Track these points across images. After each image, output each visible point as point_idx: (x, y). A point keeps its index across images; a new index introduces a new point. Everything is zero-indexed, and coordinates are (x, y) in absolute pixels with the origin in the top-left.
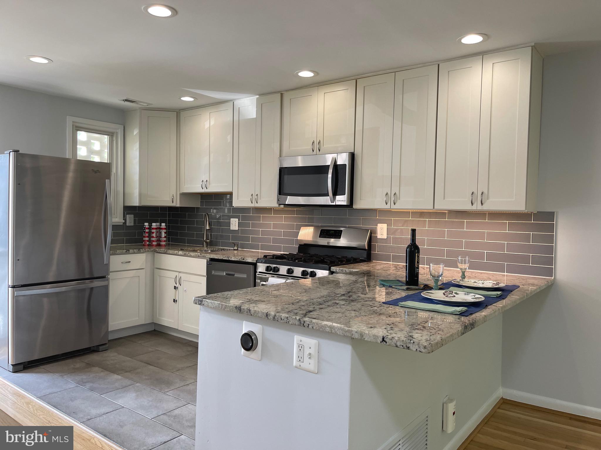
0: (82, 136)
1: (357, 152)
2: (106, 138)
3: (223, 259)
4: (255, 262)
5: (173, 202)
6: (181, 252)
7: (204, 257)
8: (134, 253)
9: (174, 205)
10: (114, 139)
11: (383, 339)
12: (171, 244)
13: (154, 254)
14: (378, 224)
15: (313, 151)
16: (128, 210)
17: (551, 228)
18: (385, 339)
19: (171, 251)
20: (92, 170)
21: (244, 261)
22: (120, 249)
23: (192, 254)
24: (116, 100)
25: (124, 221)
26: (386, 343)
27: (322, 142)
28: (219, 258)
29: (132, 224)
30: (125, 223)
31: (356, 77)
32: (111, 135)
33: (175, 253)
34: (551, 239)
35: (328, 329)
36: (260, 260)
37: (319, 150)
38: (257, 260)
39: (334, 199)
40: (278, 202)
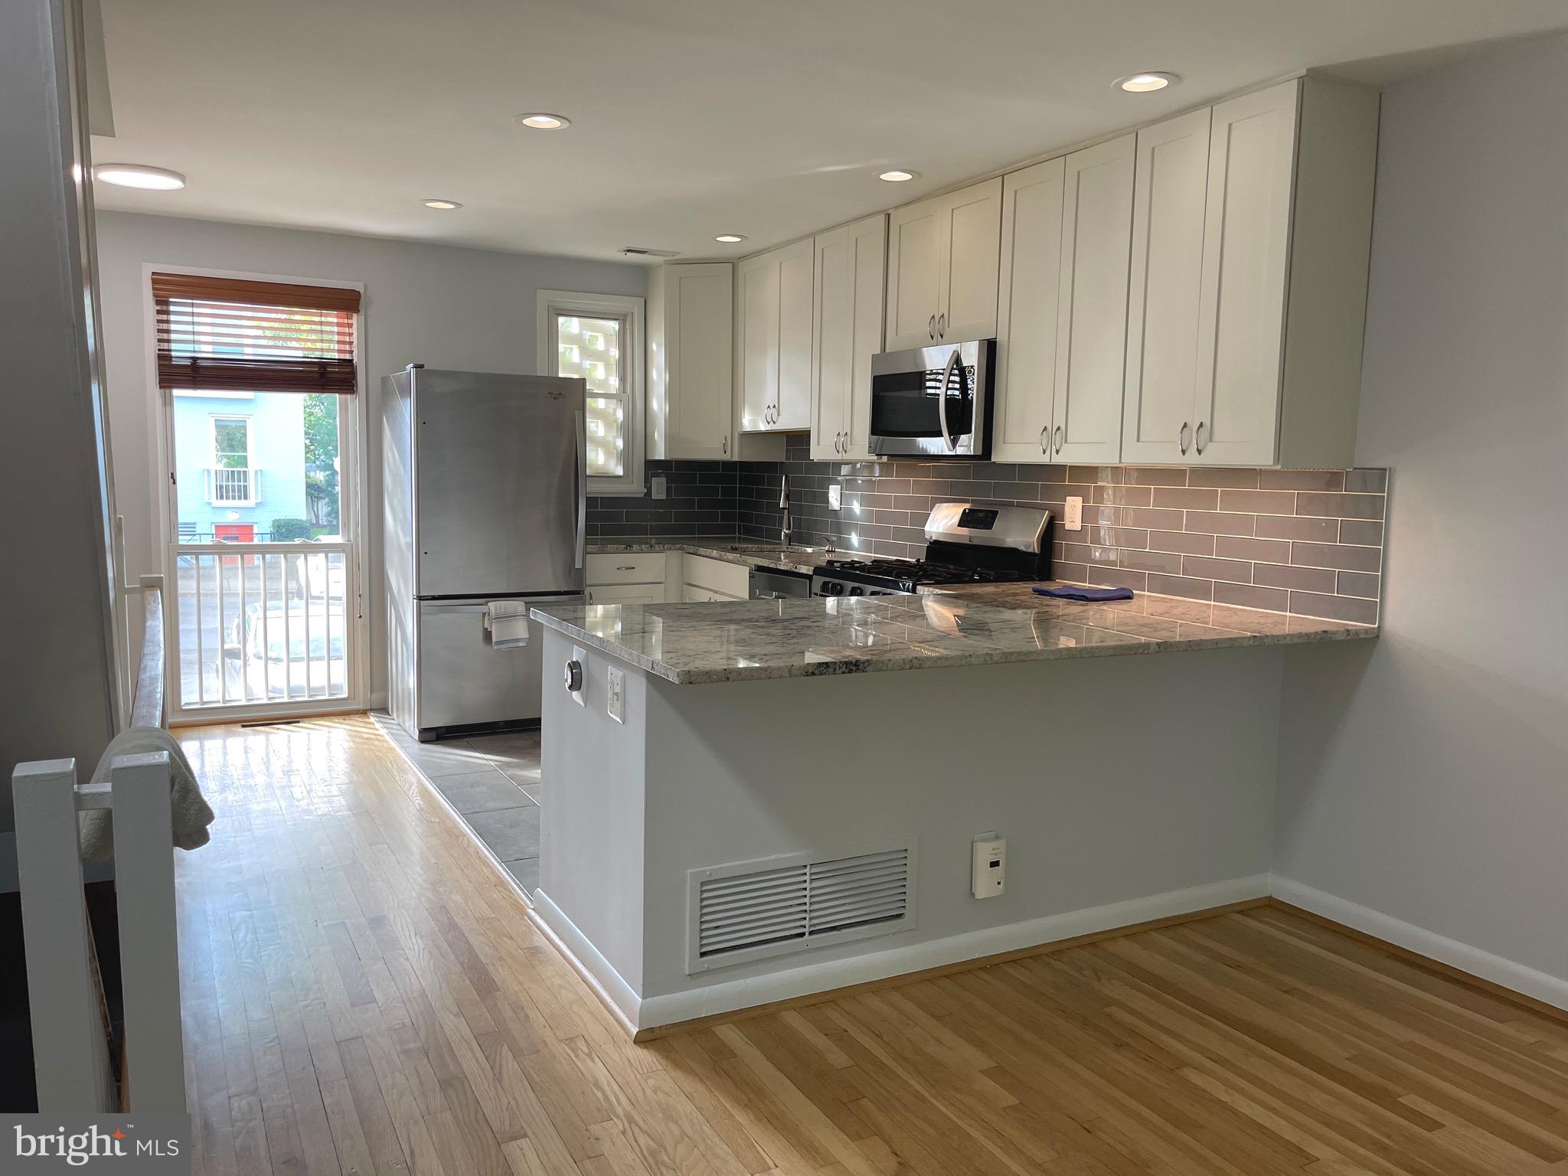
0: (568, 325)
1: (1001, 339)
2: (614, 325)
3: (770, 566)
4: (811, 573)
5: (725, 452)
6: (715, 553)
7: (744, 563)
8: (642, 552)
9: (727, 457)
10: (628, 325)
12: (744, 539)
13: (682, 556)
14: (1068, 498)
15: (932, 337)
16: (653, 467)
17: (1378, 508)
19: (702, 551)
20: (550, 393)
21: (795, 570)
22: (640, 543)
23: (730, 556)
24: (612, 252)
25: (647, 490)
27: (946, 316)
28: (767, 565)
29: (665, 496)
30: (649, 493)
31: (1001, 172)
32: (621, 318)
33: (708, 553)
34: (1378, 533)
36: (818, 571)
37: (942, 336)
38: (814, 571)
39: (954, 443)
40: (872, 449)
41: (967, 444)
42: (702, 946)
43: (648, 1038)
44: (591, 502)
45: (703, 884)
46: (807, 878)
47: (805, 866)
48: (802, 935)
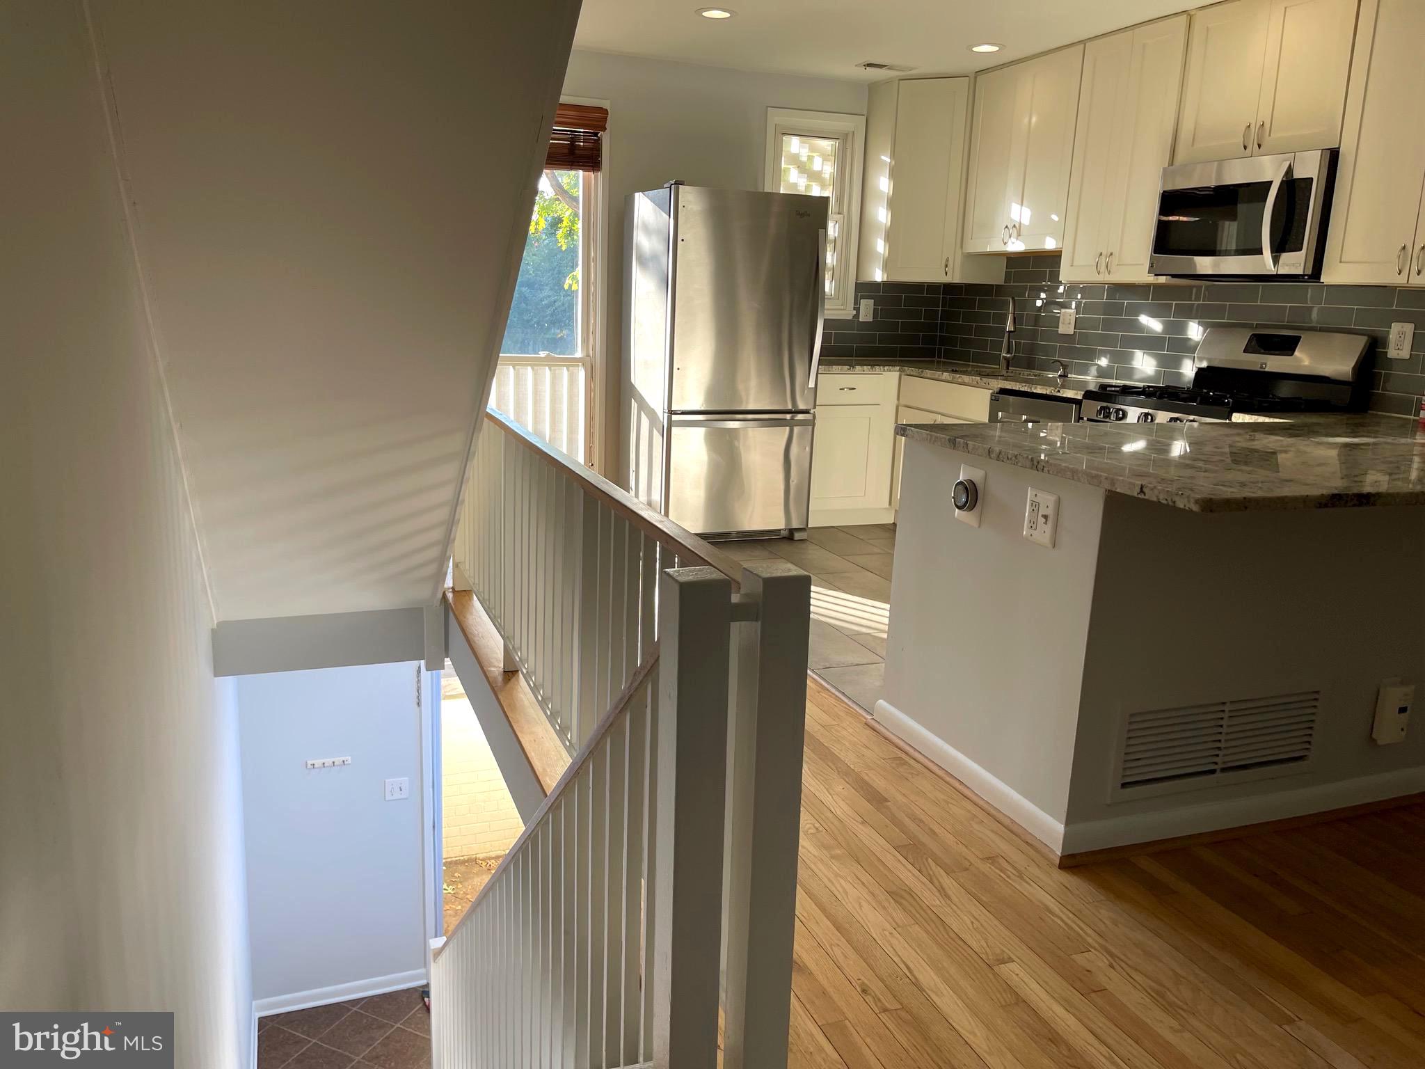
0: (794, 145)
1: (1346, 149)
2: (832, 145)
3: (1021, 389)
4: (1080, 397)
5: (946, 274)
6: (946, 375)
7: (986, 386)
8: (863, 372)
9: (949, 279)
10: (849, 147)
11: (1142, 488)
12: (944, 362)
13: (900, 377)
14: (1392, 324)
15: (1245, 148)
16: (865, 289)
18: (1145, 490)
19: (928, 373)
20: (796, 211)
21: (1058, 395)
23: (969, 379)
25: (855, 312)
26: (1145, 495)
27: (1267, 126)
28: (1014, 388)
29: (870, 319)
30: (857, 315)
32: (843, 138)
33: (937, 376)
35: (1069, 473)
36: (1089, 395)
37: (1259, 146)
38: (1084, 395)
39: (1276, 260)
40: (1152, 269)
41: (1294, 263)
42: (1124, 776)
43: (1072, 863)
44: (827, 322)
45: (1132, 715)
46: (1226, 715)
47: (1224, 703)
48: (1213, 772)
